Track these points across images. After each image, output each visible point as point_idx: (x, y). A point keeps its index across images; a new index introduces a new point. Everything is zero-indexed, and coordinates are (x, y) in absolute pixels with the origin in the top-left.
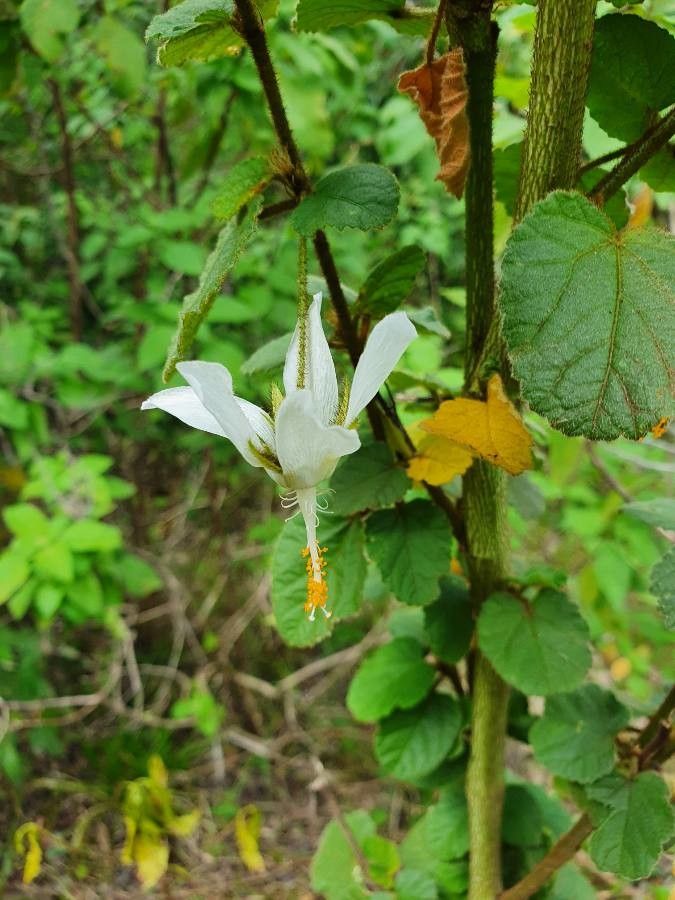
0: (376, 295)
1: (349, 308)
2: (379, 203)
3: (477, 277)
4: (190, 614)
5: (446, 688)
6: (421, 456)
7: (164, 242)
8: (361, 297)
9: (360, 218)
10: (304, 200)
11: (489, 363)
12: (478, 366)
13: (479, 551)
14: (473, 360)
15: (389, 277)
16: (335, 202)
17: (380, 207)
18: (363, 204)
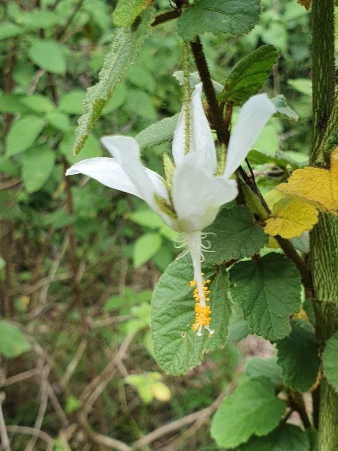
0: (239, 86)
1: (217, 97)
2: (245, 13)
3: (321, 70)
4: (53, 378)
5: (295, 420)
6: (275, 217)
7: (29, 38)
8: (227, 87)
9: (231, 24)
10: (186, 11)
11: (331, 138)
12: (323, 141)
13: (323, 297)
14: (318, 138)
15: (249, 71)
16: (210, 13)
17: (247, 17)
18: (232, 14)
